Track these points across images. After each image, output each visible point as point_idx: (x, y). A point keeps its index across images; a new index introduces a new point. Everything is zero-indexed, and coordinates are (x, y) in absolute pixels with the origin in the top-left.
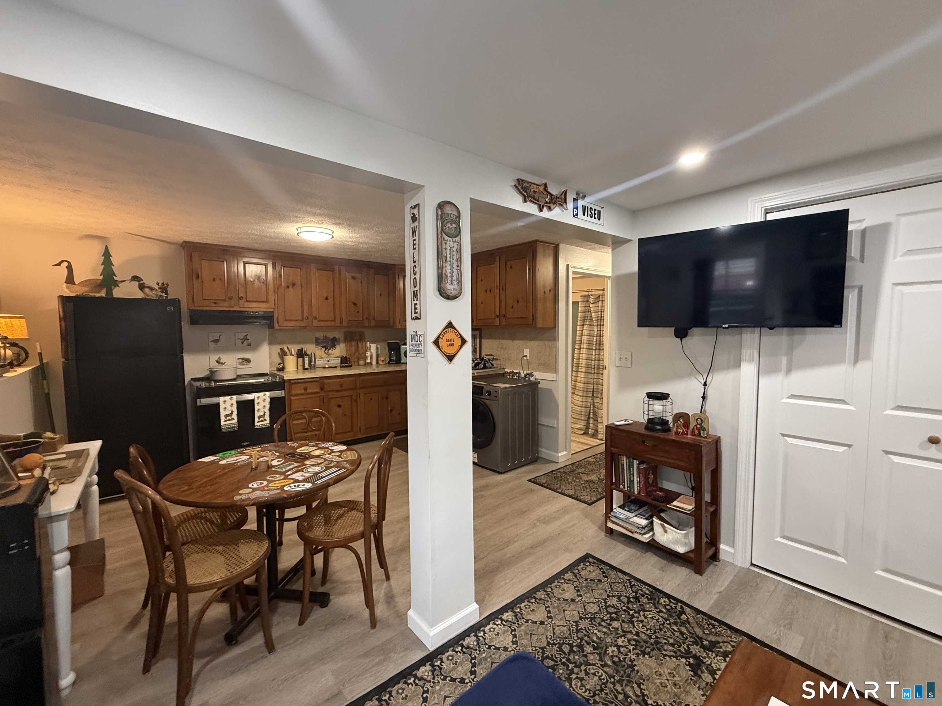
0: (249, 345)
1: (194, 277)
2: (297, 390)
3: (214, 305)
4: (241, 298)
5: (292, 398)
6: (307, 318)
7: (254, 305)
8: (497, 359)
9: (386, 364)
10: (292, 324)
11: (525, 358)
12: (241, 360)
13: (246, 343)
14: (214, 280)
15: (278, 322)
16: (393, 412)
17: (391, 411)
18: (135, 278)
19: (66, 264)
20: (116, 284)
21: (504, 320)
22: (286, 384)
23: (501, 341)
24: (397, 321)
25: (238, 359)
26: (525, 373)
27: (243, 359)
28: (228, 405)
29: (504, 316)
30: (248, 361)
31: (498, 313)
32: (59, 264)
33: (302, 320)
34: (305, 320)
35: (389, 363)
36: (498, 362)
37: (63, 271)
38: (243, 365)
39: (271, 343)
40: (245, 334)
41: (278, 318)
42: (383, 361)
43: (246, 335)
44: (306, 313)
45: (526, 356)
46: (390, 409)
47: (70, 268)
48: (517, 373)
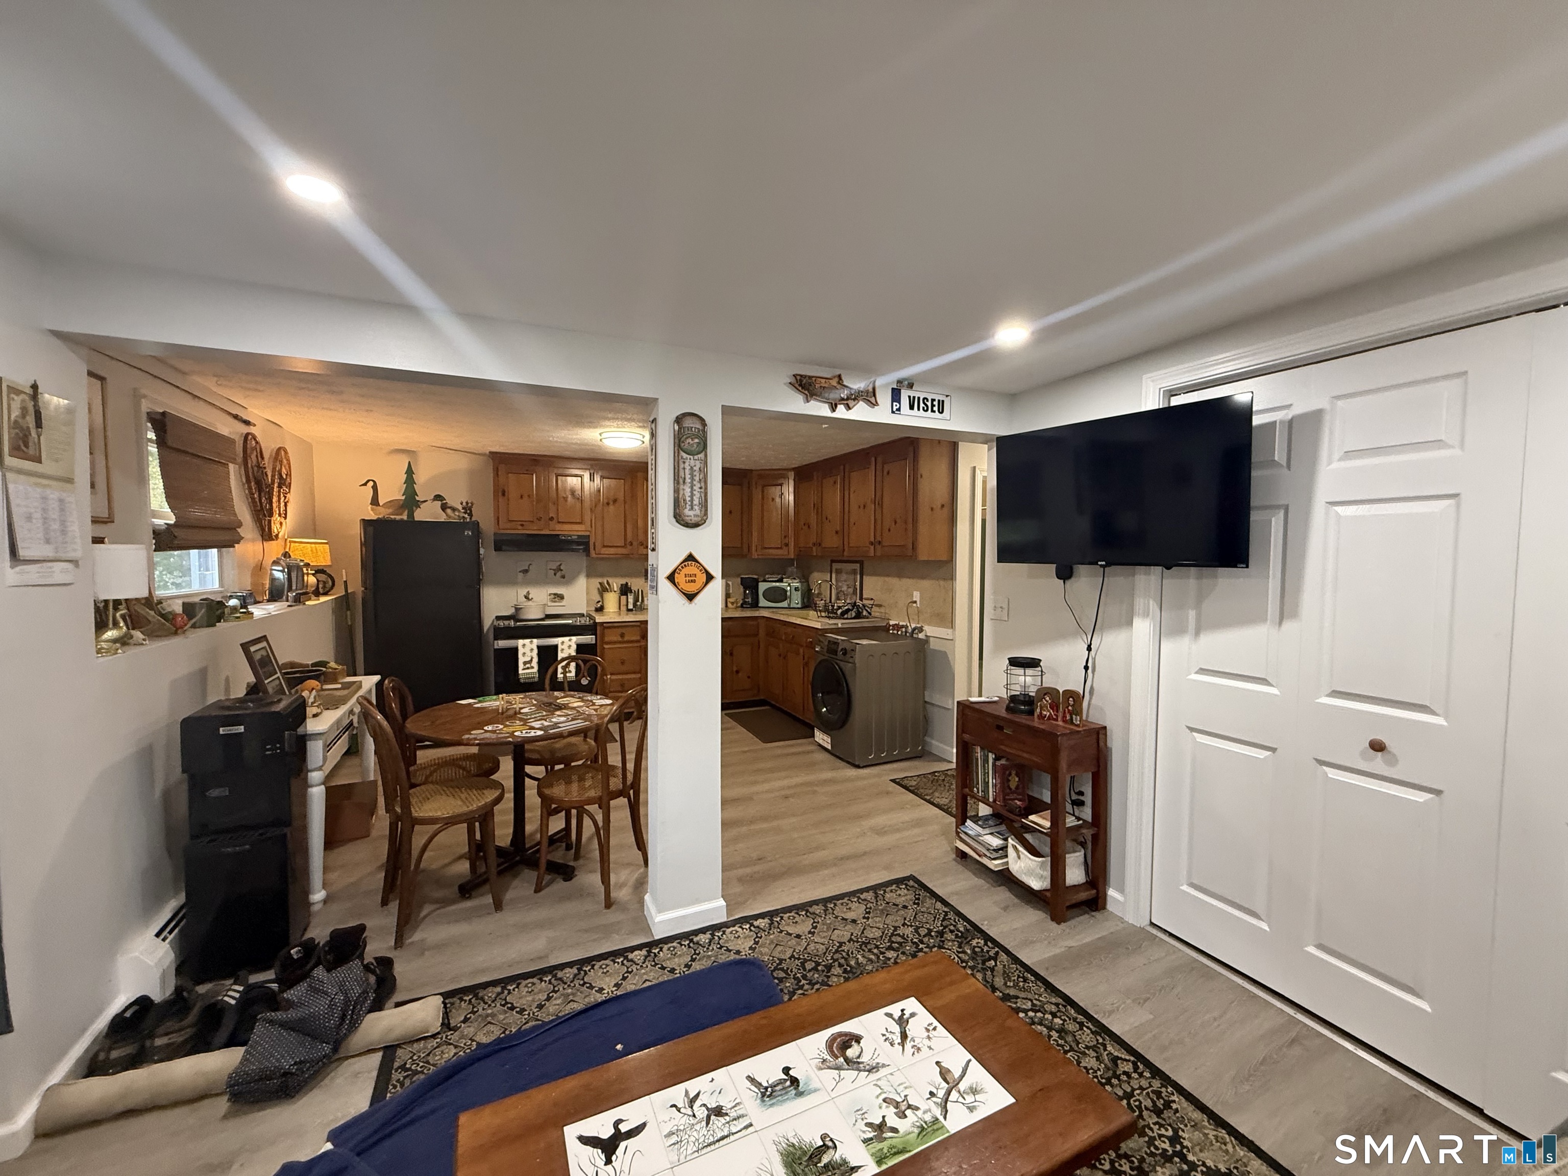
0: (563, 577)
1: (500, 494)
2: (611, 636)
3: (520, 527)
4: (552, 519)
5: (606, 646)
6: (631, 544)
7: (567, 527)
8: (880, 606)
9: (737, 607)
10: (612, 551)
11: (915, 605)
12: (553, 596)
13: (559, 574)
14: (522, 497)
15: (594, 549)
16: (740, 674)
17: (737, 672)
18: (438, 497)
19: (371, 484)
20: (417, 504)
21: (878, 547)
22: (598, 628)
23: (887, 579)
24: (754, 548)
25: (550, 594)
26: (913, 626)
27: (555, 594)
28: (527, 650)
29: (880, 543)
30: (561, 597)
31: (872, 539)
32: (365, 484)
33: (624, 547)
34: (628, 546)
35: (742, 606)
36: (882, 610)
37: (369, 490)
38: (555, 602)
39: (588, 576)
40: (559, 563)
41: (594, 543)
42: (733, 603)
43: (560, 565)
44: (629, 538)
45: (915, 602)
46: (735, 669)
47: (375, 488)
48: (903, 626)
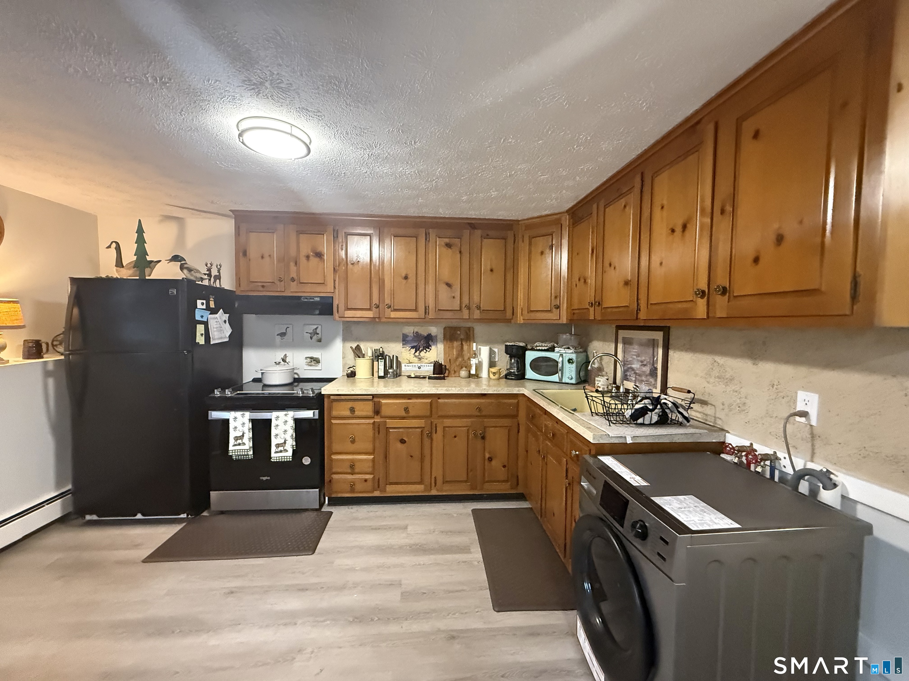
0: (320, 341)
1: (241, 255)
2: (342, 410)
3: (261, 289)
4: (293, 280)
5: (333, 421)
6: (378, 307)
7: (308, 288)
10: (359, 314)
13: (315, 337)
14: (262, 257)
15: (338, 311)
16: (494, 463)
17: (490, 459)
18: (176, 258)
19: (114, 245)
21: (721, 301)
22: (326, 400)
25: (306, 358)
27: (311, 358)
28: (238, 424)
29: (724, 291)
30: (317, 361)
31: (703, 285)
33: (369, 309)
34: (374, 309)
35: (506, 377)
36: (708, 410)
38: (311, 366)
39: (345, 340)
40: (315, 327)
42: (494, 374)
44: (375, 300)
45: (804, 414)
46: (487, 456)
47: (118, 249)
48: (765, 457)
